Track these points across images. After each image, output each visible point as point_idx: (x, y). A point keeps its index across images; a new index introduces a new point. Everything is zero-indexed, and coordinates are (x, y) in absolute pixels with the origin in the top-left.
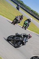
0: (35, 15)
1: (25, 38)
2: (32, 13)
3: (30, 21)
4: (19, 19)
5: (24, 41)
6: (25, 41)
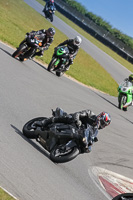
0: (98, 32)
1: (89, 127)
2: (88, 23)
3: (76, 48)
4: (39, 42)
5: (85, 139)
6: (89, 139)
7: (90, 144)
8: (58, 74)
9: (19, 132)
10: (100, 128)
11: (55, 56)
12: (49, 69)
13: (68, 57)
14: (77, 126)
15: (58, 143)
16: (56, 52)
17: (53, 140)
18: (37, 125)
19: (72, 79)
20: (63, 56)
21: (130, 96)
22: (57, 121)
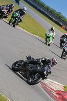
0: (39, 7)
5: (45, 72)
6: (47, 72)
7: (47, 75)
8: (14, 26)
9: (10, 68)
10: (52, 66)
11: (12, 17)
12: (9, 24)
13: (19, 18)
14: (40, 66)
15: (31, 74)
16: (13, 15)
17: (28, 73)
18: (19, 65)
19: (26, 31)
20: (17, 17)
21: (51, 38)
22: (30, 62)
